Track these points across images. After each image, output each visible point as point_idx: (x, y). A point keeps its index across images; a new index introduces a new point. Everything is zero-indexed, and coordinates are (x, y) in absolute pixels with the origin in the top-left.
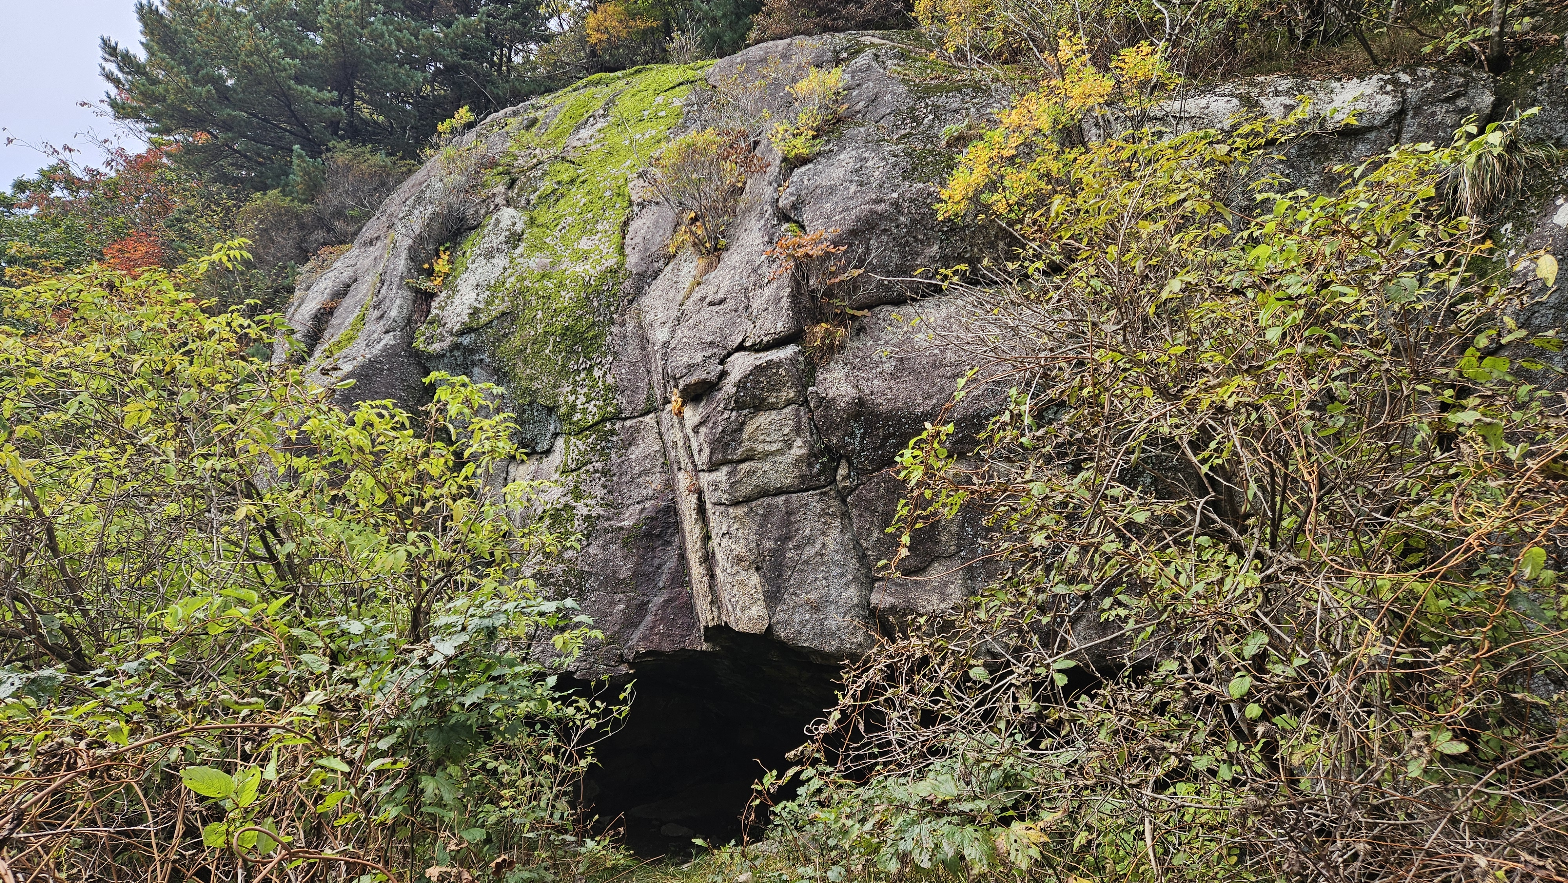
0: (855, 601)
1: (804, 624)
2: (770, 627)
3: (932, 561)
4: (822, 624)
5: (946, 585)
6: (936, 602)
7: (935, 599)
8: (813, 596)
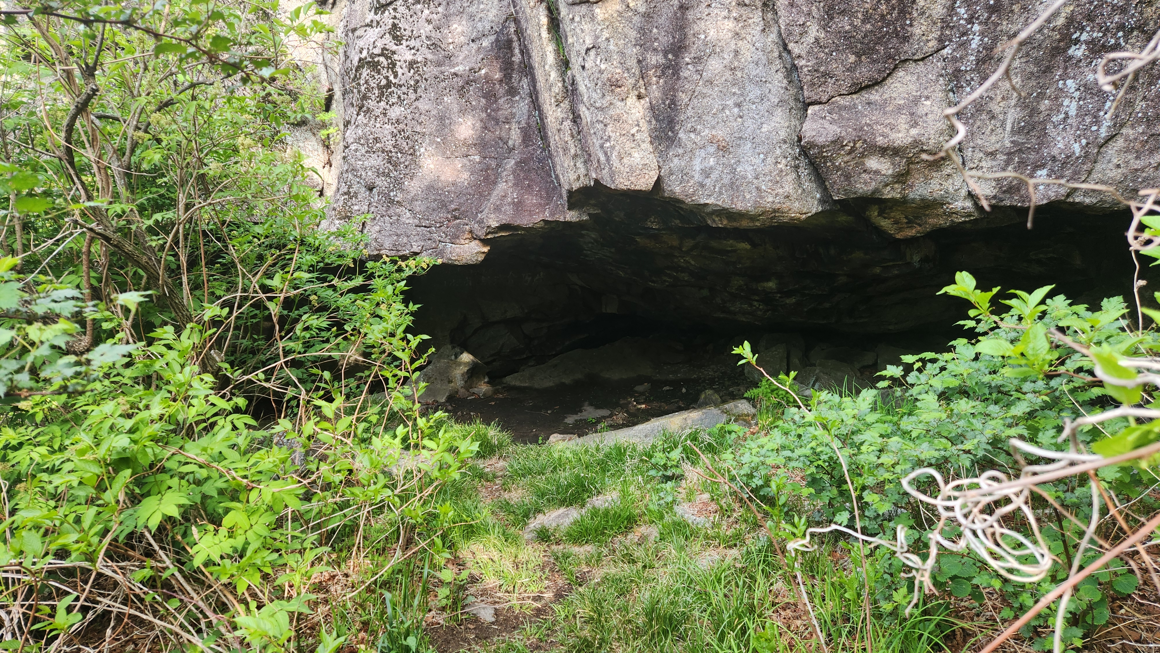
0: (783, 134)
1: (706, 173)
2: (659, 182)
3: (896, 67)
4: (733, 171)
5: (916, 101)
6: (903, 127)
7: (902, 121)
8: (720, 133)
